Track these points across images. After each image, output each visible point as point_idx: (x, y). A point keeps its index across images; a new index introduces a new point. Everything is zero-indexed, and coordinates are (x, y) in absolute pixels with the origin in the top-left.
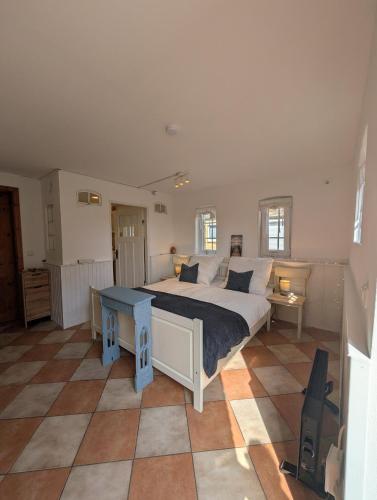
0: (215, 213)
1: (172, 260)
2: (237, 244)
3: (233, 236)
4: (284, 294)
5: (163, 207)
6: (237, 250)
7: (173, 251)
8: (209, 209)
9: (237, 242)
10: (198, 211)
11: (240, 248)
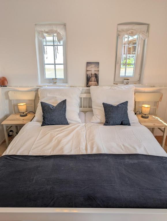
2: (93, 73)
3: (88, 64)
6: (93, 79)
8: (55, 28)
9: (93, 70)
10: (39, 29)
11: (96, 76)
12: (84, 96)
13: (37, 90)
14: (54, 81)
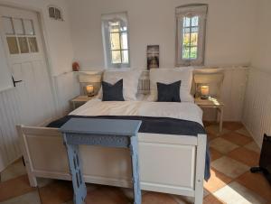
0: (125, 20)
1: (78, 78)
2: (153, 55)
3: (149, 47)
4: (204, 98)
5: (58, 11)
6: (154, 61)
7: (75, 67)
8: (118, 16)
9: (153, 53)
10: (104, 18)
11: (157, 59)
12: (145, 78)
13: (102, 74)
14: (118, 66)
